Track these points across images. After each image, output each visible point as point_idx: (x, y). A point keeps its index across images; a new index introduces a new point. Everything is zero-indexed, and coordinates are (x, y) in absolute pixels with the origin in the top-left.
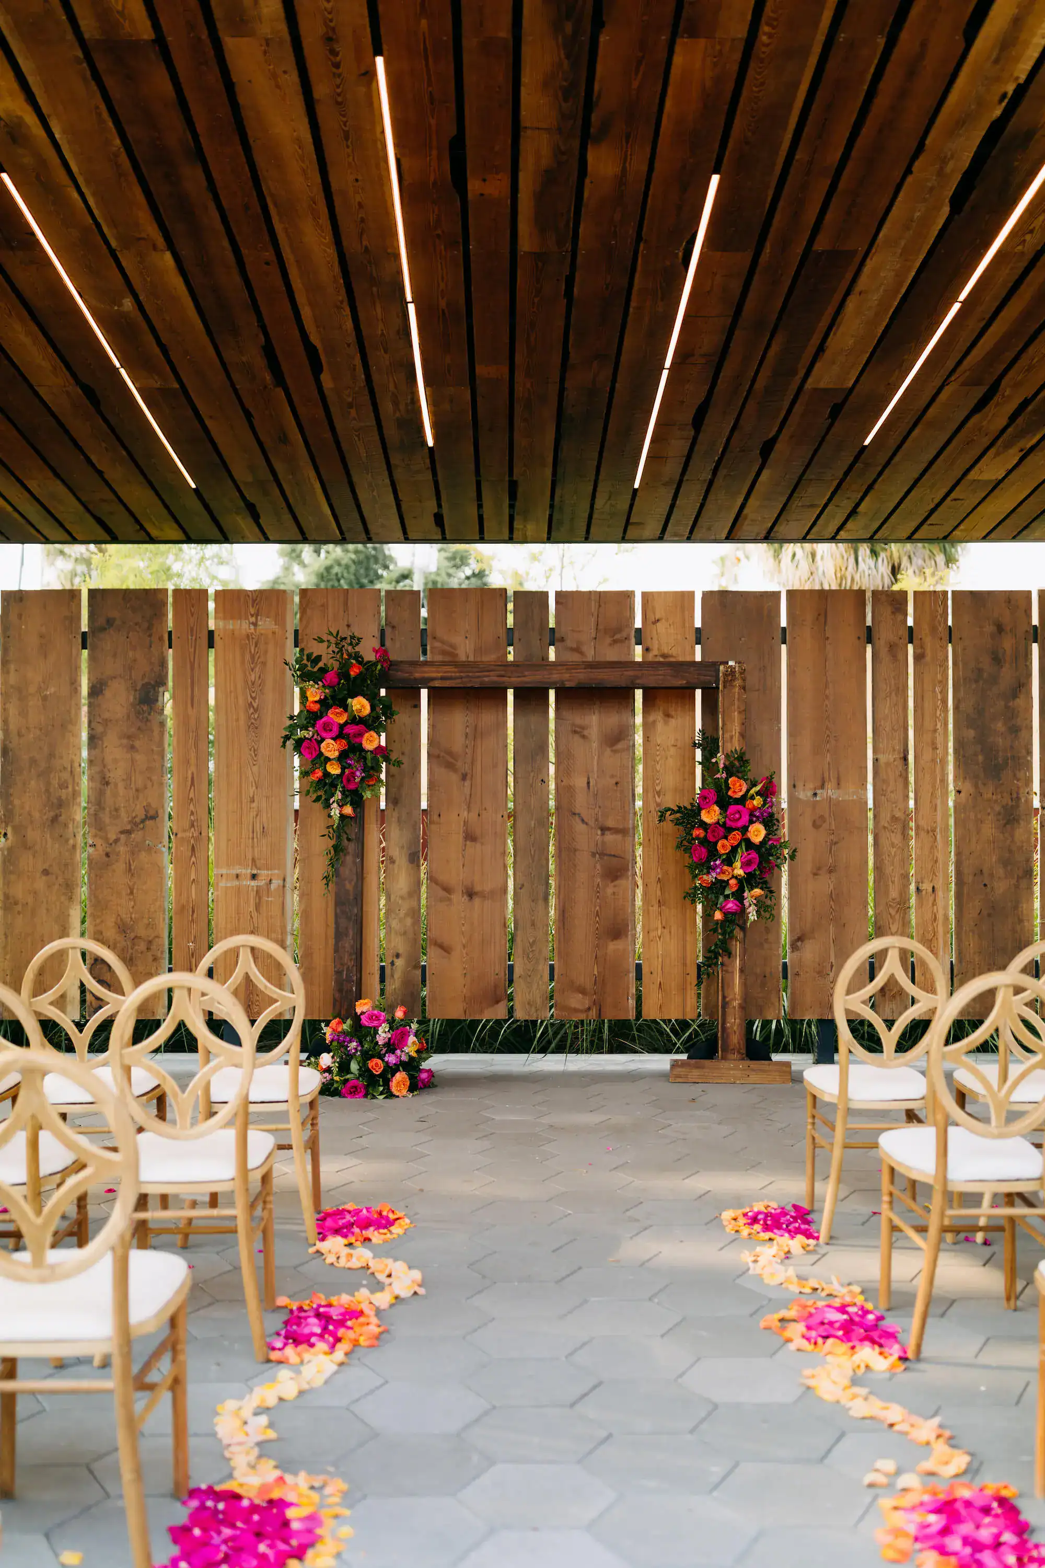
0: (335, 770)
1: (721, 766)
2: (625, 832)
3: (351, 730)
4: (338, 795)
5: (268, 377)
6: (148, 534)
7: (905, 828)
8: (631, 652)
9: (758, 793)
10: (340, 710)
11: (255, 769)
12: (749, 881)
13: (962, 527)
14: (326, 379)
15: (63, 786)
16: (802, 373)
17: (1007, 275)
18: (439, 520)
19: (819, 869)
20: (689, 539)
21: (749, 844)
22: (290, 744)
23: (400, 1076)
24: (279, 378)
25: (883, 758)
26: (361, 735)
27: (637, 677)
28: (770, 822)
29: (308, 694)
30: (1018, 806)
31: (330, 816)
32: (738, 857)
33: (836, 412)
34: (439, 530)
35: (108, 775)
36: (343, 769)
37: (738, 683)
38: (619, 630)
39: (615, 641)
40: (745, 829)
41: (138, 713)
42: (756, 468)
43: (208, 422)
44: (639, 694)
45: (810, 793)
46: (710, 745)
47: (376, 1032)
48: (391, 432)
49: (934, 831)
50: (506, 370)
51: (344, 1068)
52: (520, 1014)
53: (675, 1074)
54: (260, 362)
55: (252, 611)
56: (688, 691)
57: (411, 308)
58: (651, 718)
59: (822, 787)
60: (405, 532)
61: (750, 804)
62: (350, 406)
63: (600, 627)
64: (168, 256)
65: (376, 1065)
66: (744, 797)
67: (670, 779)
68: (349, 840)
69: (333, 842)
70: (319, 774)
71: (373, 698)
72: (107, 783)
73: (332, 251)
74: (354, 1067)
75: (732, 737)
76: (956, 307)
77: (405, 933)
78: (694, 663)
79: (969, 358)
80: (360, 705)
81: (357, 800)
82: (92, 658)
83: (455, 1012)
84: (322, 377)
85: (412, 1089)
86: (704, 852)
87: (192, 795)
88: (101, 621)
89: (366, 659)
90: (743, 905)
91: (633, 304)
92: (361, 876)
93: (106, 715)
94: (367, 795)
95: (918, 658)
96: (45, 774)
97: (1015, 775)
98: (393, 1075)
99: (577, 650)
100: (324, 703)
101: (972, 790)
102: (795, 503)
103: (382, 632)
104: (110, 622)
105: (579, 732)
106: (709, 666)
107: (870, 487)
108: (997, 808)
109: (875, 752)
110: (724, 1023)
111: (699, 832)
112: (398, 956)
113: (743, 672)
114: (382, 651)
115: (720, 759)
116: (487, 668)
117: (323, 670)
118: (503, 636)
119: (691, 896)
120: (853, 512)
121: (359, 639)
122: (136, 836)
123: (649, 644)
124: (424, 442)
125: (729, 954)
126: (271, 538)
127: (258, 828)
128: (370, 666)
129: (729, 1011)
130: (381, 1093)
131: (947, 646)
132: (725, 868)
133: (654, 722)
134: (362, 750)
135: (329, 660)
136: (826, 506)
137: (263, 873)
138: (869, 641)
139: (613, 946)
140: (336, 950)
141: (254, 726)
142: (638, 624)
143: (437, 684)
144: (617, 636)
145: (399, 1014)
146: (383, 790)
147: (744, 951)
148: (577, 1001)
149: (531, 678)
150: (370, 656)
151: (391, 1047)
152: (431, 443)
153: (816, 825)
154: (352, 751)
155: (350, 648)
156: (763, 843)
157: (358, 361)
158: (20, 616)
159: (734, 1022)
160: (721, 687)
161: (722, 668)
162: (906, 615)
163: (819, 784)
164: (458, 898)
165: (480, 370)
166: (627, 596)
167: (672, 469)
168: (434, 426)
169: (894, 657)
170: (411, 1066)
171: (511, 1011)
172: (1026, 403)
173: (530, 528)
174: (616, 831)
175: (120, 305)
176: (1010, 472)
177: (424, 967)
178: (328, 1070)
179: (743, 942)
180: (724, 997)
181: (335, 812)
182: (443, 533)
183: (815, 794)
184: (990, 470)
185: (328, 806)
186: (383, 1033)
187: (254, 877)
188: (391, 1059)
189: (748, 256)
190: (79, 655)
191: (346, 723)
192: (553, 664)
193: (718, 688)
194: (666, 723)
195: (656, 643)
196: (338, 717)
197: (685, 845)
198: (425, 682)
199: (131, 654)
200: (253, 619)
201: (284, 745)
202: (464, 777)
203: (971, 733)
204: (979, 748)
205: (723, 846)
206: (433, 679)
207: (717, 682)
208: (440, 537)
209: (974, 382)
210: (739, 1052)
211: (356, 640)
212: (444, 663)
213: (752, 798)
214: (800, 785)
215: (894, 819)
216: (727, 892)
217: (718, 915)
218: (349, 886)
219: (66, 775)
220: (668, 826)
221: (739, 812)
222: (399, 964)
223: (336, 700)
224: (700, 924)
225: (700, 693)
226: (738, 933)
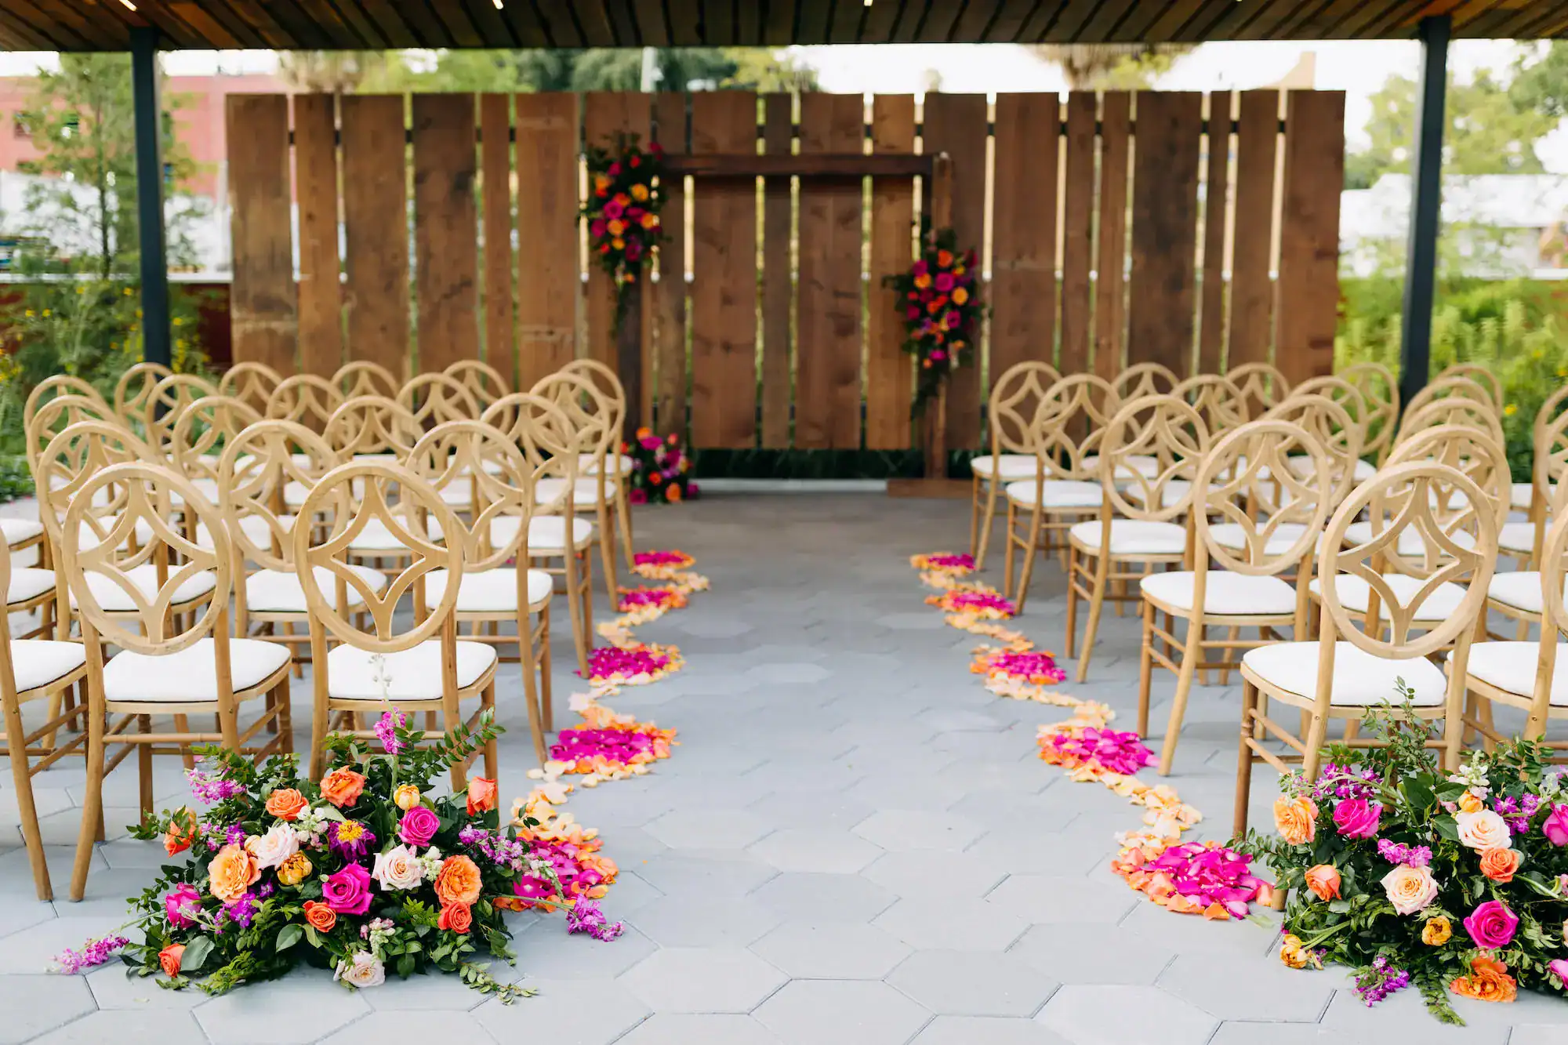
0: (619, 245)
1: (932, 240)
2: (854, 296)
3: (632, 212)
4: (622, 266)
6: (454, 42)
7: (1087, 296)
8: (860, 145)
9: (962, 263)
10: (623, 195)
11: (550, 245)
12: (953, 335)
15: (395, 257)
18: (701, 30)
19: (1015, 327)
20: (917, 40)
21: (954, 306)
23: (674, 487)
25: (1072, 234)
26: (640, 217)
27: (864, 166)
28: (972, 285)
29: (598, 183)
30: (1182, 274)
31: (615, 283)
32: (944, 315)
34: (699, 34)
35: (432, 250)
36: (626, 244)
37: (949, 172)
38: (851, 125)
39: (848, 136)
40: (950, 294)
41: (453, 199)
44: (868, 181)
45: (1010, 264)
46: (926, 223)
47: (654, 453)
49: (1111, 295)
52: (767, 445)
53: (889, 492)
55: (546, 110)
56: (908, 178)
58: (877, 201)
59: (1019, 257)
60: (671, 39)
61: (955, 272)
63: (836, 122)
65: (656, 478)
66: (950, 266)
67: (892, 250)
68: (630, 302)
69: (616, 305)
70: (606, 248)
71: (648, 185)
72: (432, 257)
74: (639, 482)
75: (942, 218)
77: (674, 379)
78: (915, 155)
80: (638, 191)
81: (635, 270)
82: (416, 150)
83: (714, 442)
85: (682, 497)
86: (917, 312)
87: (499, 265)
88: (422, 121)
89: (643, 153)
90: (947, 353)
92: (638, 332)
93: (431, 199)
94: (643, 264)
95: (1104, 147)
96: (380, 248)
97: (1181, 248)
98: (668, 486)
99: (817, 142)
100: (611, 191)
101: (1147, 262)
103: (653, 131)
104: (430, 120)
105: (818, 212)
106: (927, 157)
107: (1066, 3)
108: (1165, 276)
109: (1064, 229)
110: (930, 450)
111: (913, 296)
112: (667, 398)
113: (953, 162)
114: (654, 145)
115: (932, 235)
116: (739, 160)
117: (609, 163)
118: (755, 131)
119: (907, 348)
121: (637, 135)
122: (455, 299)
123: (877, 138)
125: (936, 395)
127: (553, 293)
128: (646, 158)
129: (935, 440)
130: (659, 500)
131: (1129, 139)
132: (934, 324)
133: (880, 204)
134: (642, 228)
135: (612, 154)
137: (559, 331)
138: (1064, 134)
139: (842, 391)
141: (548, 208)
142: (868, 120)
143: (700, 173)
144: (849, 131)
145: (672, 440)
146: (655, 262)
147: (948, 392)
148: (813, 435)
149: (777, 169)
150: (646, 150)
151: (668, 463)
153: (1012, 292)
154: (633, 230)
155: (630, 144)
156: (966, 304)
158: (356, 117)
159: (938, 450)
160: (937, 174)
161: (936, 158)
162: (1096, 113)
163: (1016, 255)
164: (717, 351)
166: (859, 99)
169: (1085, 149)
170: (681, 479)
171: (759, 442)
174: (847, 295)
177: (688, 407)
179: (947, 385)
180: (931, 429)
181: (620, 279)
182: (704, 39)
183: (1014, 264)
185: (613, 274)
186: (660, 453)
187: (551, 333)
188: (667, 474)
190: (405, 149)
191: (628, 207)
192: (796, 155)
193: (932, 176)
194: (891, 205)
195: (883, 137)
196: (622, 201)
197: (903, 306)
198: (689, 171)
199: (447, 149)
200: (547, 118)
202: (721, 251)
203: (1146, 212)
204: (1153, 225)
205: (932, 307)
206: (695, 168)
207: (934, 171)
208: (700, 42)
210: (941, 473)
211: (636, 137)
212: (705, 155)
213: (958, 267)
214: (1000, 258)
215: (1078, 285)
216: (936, 345)
217: (927, 363)
218: (630, 340)
219: (397, 249)
220: (890, 292)
221: (946, 279)
222: (670, 404)
223: (620, 187)
224: (914, 370)
225: (918, 181)
226: (943, 378)
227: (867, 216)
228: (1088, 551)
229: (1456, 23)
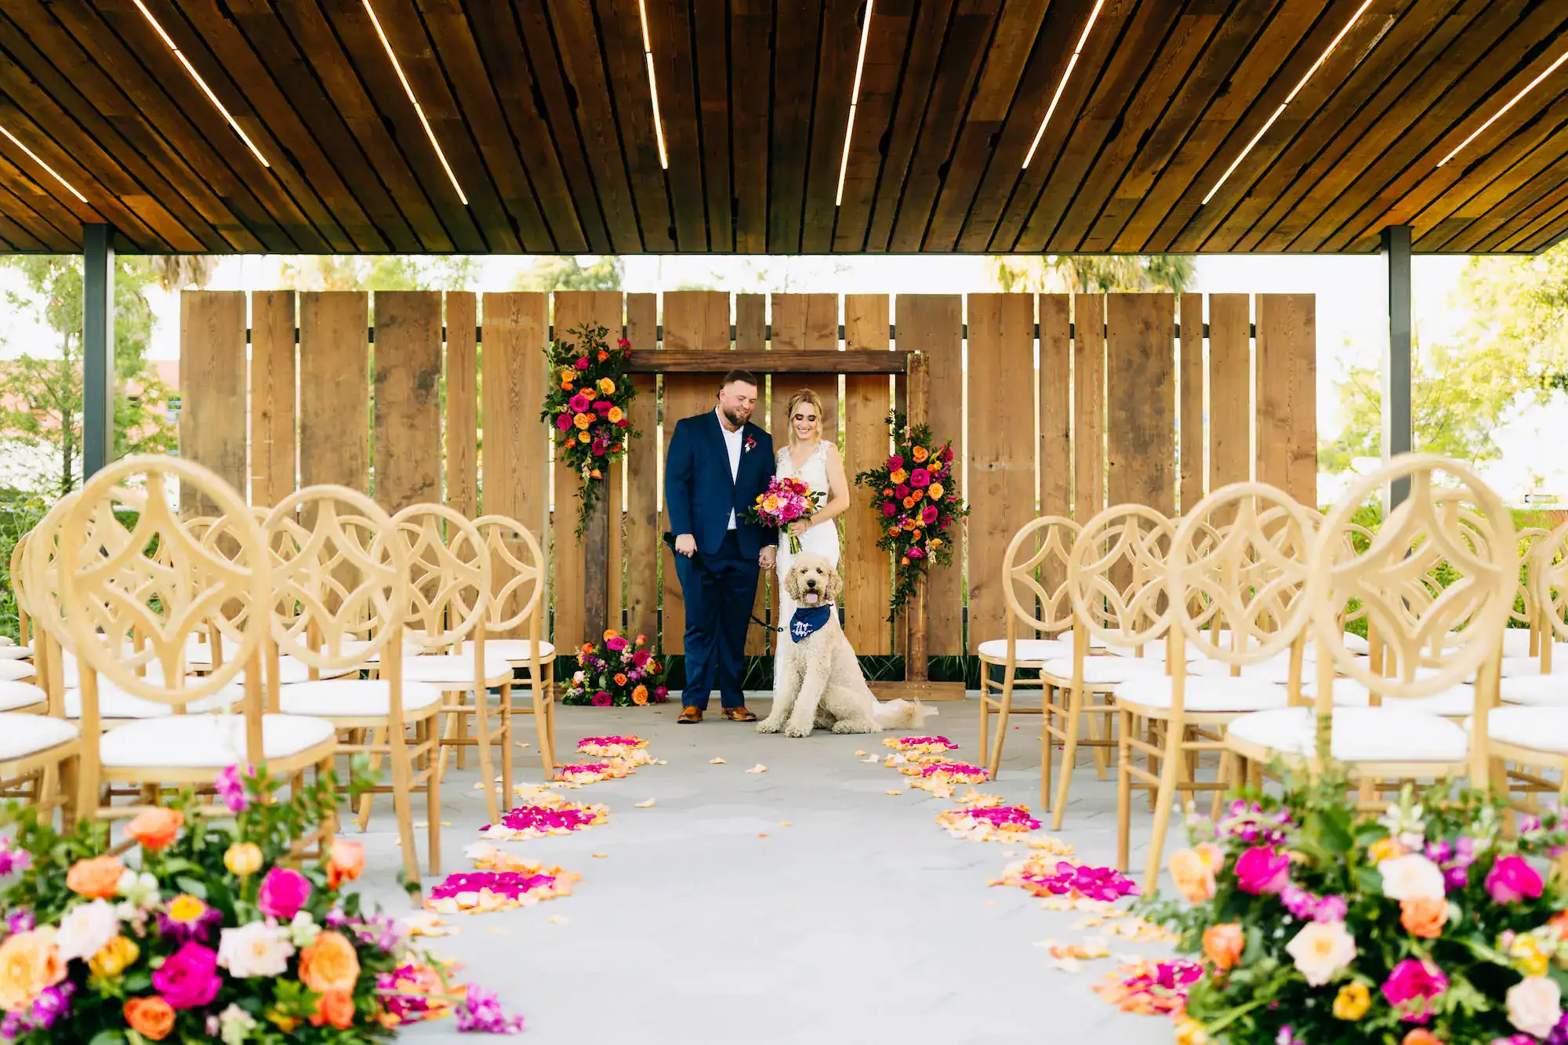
0: (585, 439)
1: (907, 436)
3: (599, 405)
4: (589, 460)
5: (534, 111)
6: (423, 246)
7: (1067, 492)
8: (834, 343)
9: (938, 458)
10: (591, 389)
11: (517, 443)
12: (930, 531)
13: (1119, 241)
14: (580, 112)
15: (353, 458)
16: (962, 109)
17: (1111, 33)
18: (672, 234)
19: (995, 528)
20: (888, 252)
21: (930, 501)
22: (548, 418)
23: (641, 689)
24: (543, 111)
25: (1049, 435)
26: (607, 410)
27: (838, 364)
28: (948, 482)
29: (563, 376)
30: (1161, 476)
31: (581, 478)
32: (921, 511)
33: (995, 140)
34: (672, 242)
35: (392, 448)
36: (592, 438)
37: (923, 368)
38: (825, 326)
39: (821, 336)
40: (926, 489)
41: (417, 397)
42: (936, 188)
43: (482, 148)
44: (842, 378)
45: (987, 466)
46: (901, 421)
47: (620, 653)
48: (633, 157)
49: (1091, 497)
50: (725, 105)
51: (594, 683)
54: (528, 99)
55: (514, 310)
56: (883, 376)
57: (650, 57)
58: (853, 401)
59: (997, 459)
60: (643, 244)
61: (930, 468)
62: (599, 134)
63: (809, 324)
64: (463, 18)
65: (621, 679)
66: (927, 462)
67: (868, 451)
68: (597, 499)
69: (582, 502)
70: (572, 442)
71: (617, 381)
72: (391, 456)
73: (588, 15)
74: (602, 681)
75: (917, 414)
76: (1075, 58)
77: (644, 583)
78: (888, 352)
79: (1094, 97)
80: (607, 385)
81: (604, 466)
82: (378, 350)
84: (578, 111)
85: (650, 700)
86: (893, 508)
87: (463, 466)
88: (385, 319)
89: (611, 348)
90: (924, 551)
91: (823, 54)
92: (607, 530)
93: (390, 398)
94: (613, 460)
95: (1079, 351)
96: (338, 449)
97: (1160, 451)
98: (635, 687)
99: (790, 343)
100: (576, 383)
101: (1123, 462)
102: (974, 219)
103: (625, 329)
104: (393, 319)
106: (901, 354)
107: (1035, 205)
108: (1145, 478)
109: (1041, 430)
110: (909, 652)
111: (889, 492)
112: (638, 602)
113: (926, 359)
114: (624, 341)
115: (908, 431)
116: (714, 356)
117: (575, 357)
118: (727, 332)
119: (883, 545)
120: (1024, 228)
121: (606, 331)
123: (850, 338)
124: (660, 165)
125: (914, 594)
126: (528, 250)
127: (520, 495)
128: (614, 354)
129: (915, 641)
130: (625, 702)
131: (1102, 342)
132: (910, 520)
133: (855, 405)
134: (608, 422)
135: (580, 349)
136: (1000, 221)
138: (1037, 336)
140: (587, 592)
141: (515, 407)
142: (842, 322)
143: (671, 369)
144: (824, 332)
145: (640, 641)
146: (625, 457)
147: (927, 591)
150: (614, 345)
151: (632, 665)
152: (665, 165)
153: (991, 492)
154: (600, 423)
155: (598, 339)
156: (942, 499)
157: (606, 98)
158: (316, 314)
159: (918, 650)
160: (908, 371)
161: (909, 356)
162: (1068, 314)
163: (994, 457)
165: (704, 105)
166: (831, 298)
167: (867, 188)
168: (669, 151)
169: (1058, 352)
170: (648, 682)
172: (1148, 134)
173: (751, 241)
175: (421, 53)
176: (1149, 192)
177: (660, 612)
178: (581, 685)
179: (926, 584)
180: (910, 630)
181: (586, 474)
182: (676, 244)
183: (991, 466)
184: (1132, 190)
185: (579, 470)
186: (626, 655)
188: (633, 675)
189: (908, 19)
190: (366, 348)
191: (595, 400)
192: (769, 353)
193: (905, 373)
194: (865, 406)
195: (856, 337)
196: (588, 395)
197: (879, 502)
198: (660, 368)
199: (411, 346)
200: (515, 317)
201: (542, 420)
203: (1122, 415)
204: (1129, 427)
205: (908, 503)
206: (668, 365)
207: (906, 369)
208: (673, 249)
209: (1102, 116)
210: (923, 675)
211: (603, 331)
212: (676, 352)
213: (933, 462)
214: (978, 459)
215: (1058, 487)
216: (913, 541)
217: (905, 561)
218: (598, 538)
219: (355, 449)
220: (864, 487)
221: (921, 474)
222: (639, 608)
223: (587, 381)
224: (893, 567)
225: (892, 378)
226: (922, 577)
227: (842, 411)
228: (1061, 684)
229: (1416, 235)
